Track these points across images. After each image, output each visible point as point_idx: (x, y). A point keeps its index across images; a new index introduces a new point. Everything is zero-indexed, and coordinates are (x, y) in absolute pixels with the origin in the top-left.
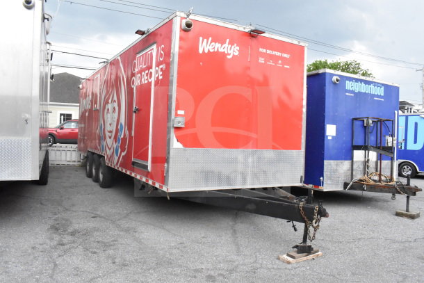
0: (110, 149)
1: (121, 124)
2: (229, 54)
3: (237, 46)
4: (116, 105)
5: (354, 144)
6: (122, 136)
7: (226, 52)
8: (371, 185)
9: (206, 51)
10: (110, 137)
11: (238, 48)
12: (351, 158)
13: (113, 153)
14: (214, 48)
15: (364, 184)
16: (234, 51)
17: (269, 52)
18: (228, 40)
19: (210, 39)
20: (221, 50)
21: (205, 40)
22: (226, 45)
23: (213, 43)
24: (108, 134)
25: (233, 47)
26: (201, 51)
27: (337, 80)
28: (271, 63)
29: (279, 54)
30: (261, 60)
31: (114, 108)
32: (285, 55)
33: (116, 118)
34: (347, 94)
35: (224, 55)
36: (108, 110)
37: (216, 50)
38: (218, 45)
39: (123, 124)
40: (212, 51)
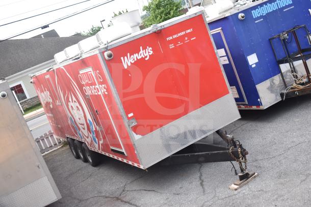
0: (88, 137)
1: (89, 121)
2: (146, 57)
3: (149, 47)
4: (77, 104)
5: (278, 60)
6: (94, 129)
7: (144, 57)
8: (301, 90)
9: (129, 64)
10: (84, 129)
11: (151, 48)
12: (280, 71)
13: (92, 141)
14: (134, 59)
15: (295, 91)
16: (149, 52)
17: (175, 36)
18: (141, 47)
19: (129, 54)
20: (139, 57)
21: (126, 57)
22: (141, 52)
23: (132, 56)
24: (80, 126)
25: (147, 50)
26: (126, 67)
27: (243, 17)
28: (180, 43)
29: (183, 33)
30: (172, 46)
31: (77, 107)
32: (189, 31)
33: (83, 115)
34: (256, 22)
35: (143, 59)
36: (72, 107)
37: (136, 60)
38: (136, 55)
39: (91, 120)
40: (133, 62)
